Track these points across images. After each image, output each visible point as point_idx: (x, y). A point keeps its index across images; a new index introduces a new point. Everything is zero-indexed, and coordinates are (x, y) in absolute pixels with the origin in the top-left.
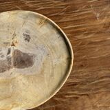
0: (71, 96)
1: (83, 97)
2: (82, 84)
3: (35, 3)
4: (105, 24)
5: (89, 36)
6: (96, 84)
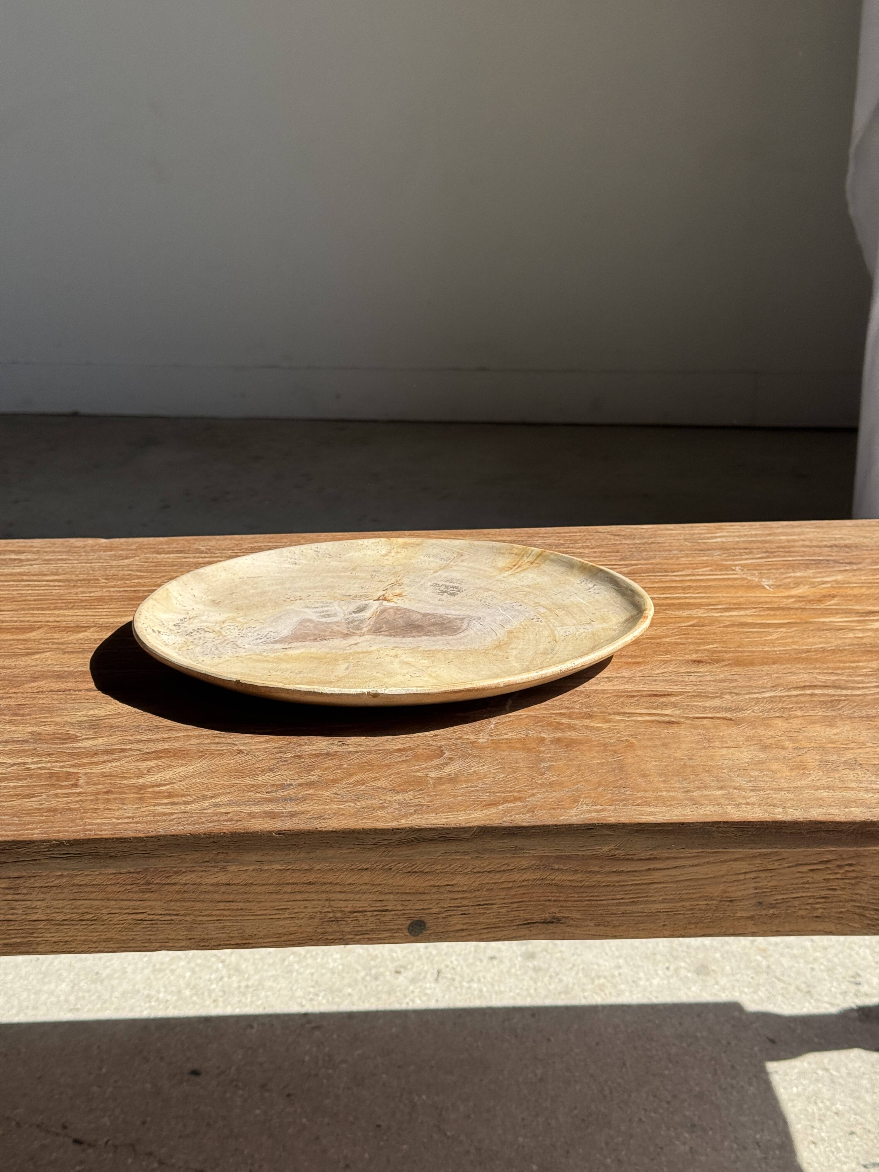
1: (706, 722)
2: (701, 696)
6: (772, 700)
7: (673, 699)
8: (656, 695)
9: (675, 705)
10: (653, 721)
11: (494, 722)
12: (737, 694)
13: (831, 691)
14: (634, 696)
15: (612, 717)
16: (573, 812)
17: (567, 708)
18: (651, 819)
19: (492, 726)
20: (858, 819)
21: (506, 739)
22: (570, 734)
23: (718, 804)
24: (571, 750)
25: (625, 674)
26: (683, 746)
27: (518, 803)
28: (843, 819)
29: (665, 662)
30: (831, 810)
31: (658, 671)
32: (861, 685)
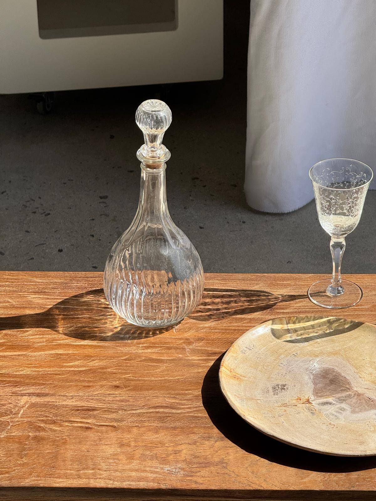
0: (76, 425)
1: (104, 428)
2: (109, 411)
3: (48, 298)
4: (187, 339)
5: (149, 351)
6: (139, 415)
7: (95, 412)
8: (89, 410)
9: (95, 417)
10: (81, 427)
11: (11, 425)
12: (125, 410)
13: (167, 410)
14: (78, 410)
15: (64, 423)
16: (27, 481)
17: (46, 416)
18: (57, 485)
19: (9, 427)
20: (140, 488)
21: (13, 436)
22: (42, 434)
23: (88, 478)
24: (39, 444)
25: (81, 394)
26: (88, 443)
27: (7, 475)
28: (135, 487)
29: (102, 386)
30: (132, 483)
31: (97, 393)
32: (182, 407)
